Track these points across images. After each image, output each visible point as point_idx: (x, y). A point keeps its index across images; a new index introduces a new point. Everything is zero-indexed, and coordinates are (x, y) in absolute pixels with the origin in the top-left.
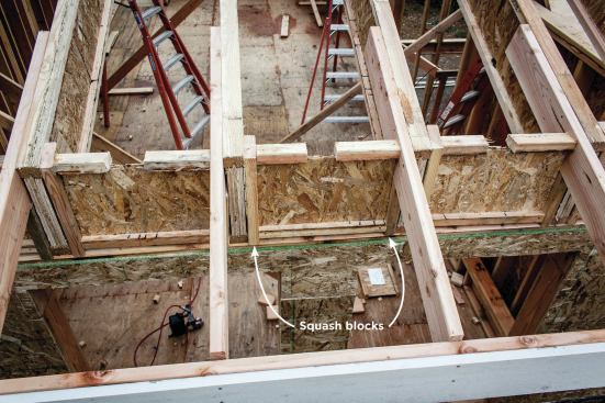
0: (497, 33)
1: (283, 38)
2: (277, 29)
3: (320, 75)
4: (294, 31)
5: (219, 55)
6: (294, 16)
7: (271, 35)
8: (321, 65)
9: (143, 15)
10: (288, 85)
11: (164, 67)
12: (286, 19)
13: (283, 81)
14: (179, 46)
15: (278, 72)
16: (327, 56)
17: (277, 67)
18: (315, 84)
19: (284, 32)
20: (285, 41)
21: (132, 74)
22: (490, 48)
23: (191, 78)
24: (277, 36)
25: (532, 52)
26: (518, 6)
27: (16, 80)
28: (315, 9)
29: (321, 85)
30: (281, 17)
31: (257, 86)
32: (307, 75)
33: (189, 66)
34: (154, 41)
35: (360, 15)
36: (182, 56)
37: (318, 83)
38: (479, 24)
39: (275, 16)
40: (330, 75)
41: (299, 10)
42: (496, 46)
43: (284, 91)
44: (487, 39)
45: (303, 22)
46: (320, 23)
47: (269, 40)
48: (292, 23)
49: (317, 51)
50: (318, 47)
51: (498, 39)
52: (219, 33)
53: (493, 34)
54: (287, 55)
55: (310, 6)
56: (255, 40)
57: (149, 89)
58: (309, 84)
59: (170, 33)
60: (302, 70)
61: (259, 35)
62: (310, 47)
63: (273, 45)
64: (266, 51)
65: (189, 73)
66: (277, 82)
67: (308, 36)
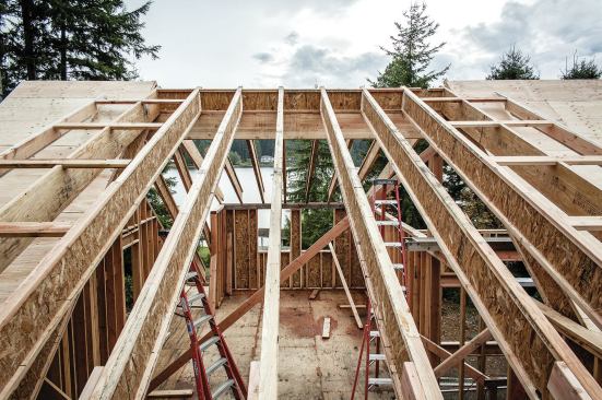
0: (535, 364)
1: (325, 339)
2: (319, 331)
3: (362, 378)
4: (335, 333)
5: (256, 391)
6: (335, 318)
7: (313, 337)
8: (363, 368)
9: (195, 323)
10: (329, 388)
11: (207, 372)
12: (327, 321)
13: (325, 384)
14: (223, 350)
15: (319, 375)
16: (368, 362)
17: (318, 369)
18: (357, 389)
19: (326, 333)
20: (327, 342)
21: (175, 376)
22: (531, 378)
23: (232, 382)
24: (318, 337)
25: (575, 392)
26: (548, 342)
27: (64, 391)
28: (355, 312)
29: (363, 389)
30: (323, 319)
31: (297, 388)
32: (350, 378)
33: (231, 369)
34: (201, 347)
35: (394, 343)
36: (225, 360)
37: (361, 386)
38: (515, 352)
39: (317, 318)
40: (372, 381)
41: (340, 313)
42: (537, 377)
43: (325, 394)
44: (526, 369)
45: (344, 324)
46: (360, 325)
47: (311, 341)
48: (334, 325)
49: (359, 352)
50: (360, 348)
51: (537, 370)
52: (258, 367)
53: (531, 364)
54: (328, 357)
55: (350, 309)
56: (297, 341)
57: (189, 392)
58: (350, 389)
59: (216, 339)
60: (344, 372)
61: (301, 336)
62: (352, 348)
63: (314, 346)
64: (307, 352)
65: (230, 377)
66: (318, 385)
67: (349, 338)
